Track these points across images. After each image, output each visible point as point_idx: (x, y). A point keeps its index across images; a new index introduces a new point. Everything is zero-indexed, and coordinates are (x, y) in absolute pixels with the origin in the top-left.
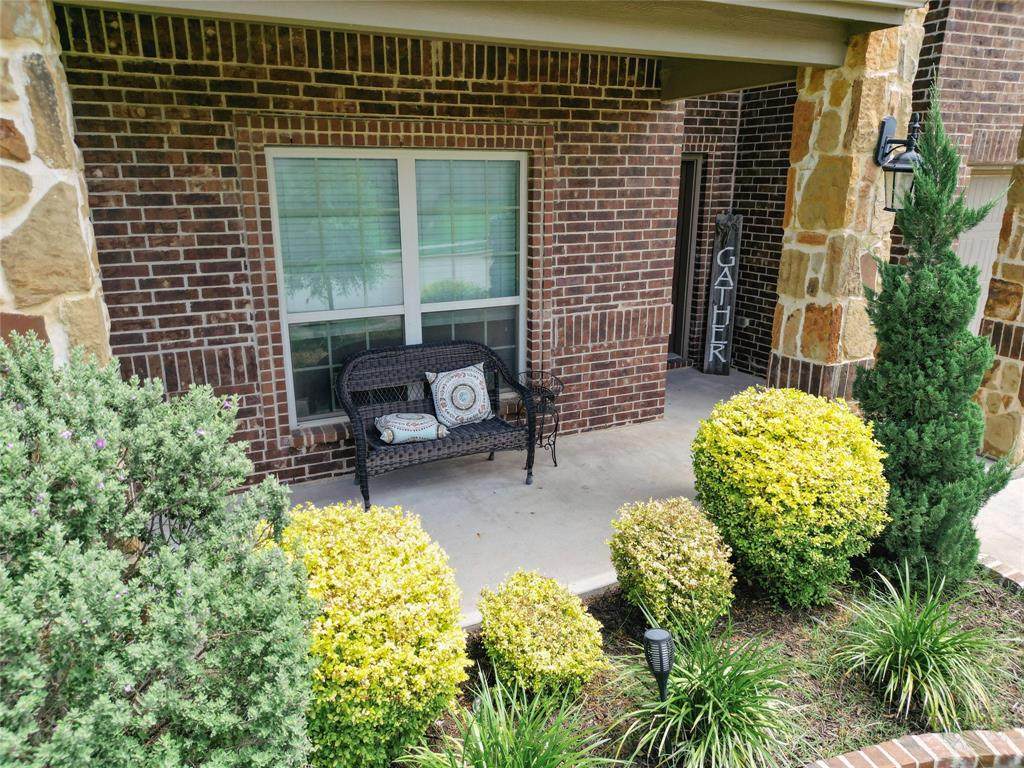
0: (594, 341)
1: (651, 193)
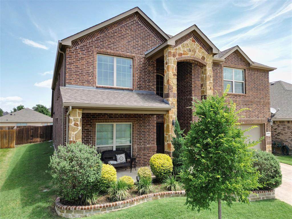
0: (143, 151)
1: (151, 128)
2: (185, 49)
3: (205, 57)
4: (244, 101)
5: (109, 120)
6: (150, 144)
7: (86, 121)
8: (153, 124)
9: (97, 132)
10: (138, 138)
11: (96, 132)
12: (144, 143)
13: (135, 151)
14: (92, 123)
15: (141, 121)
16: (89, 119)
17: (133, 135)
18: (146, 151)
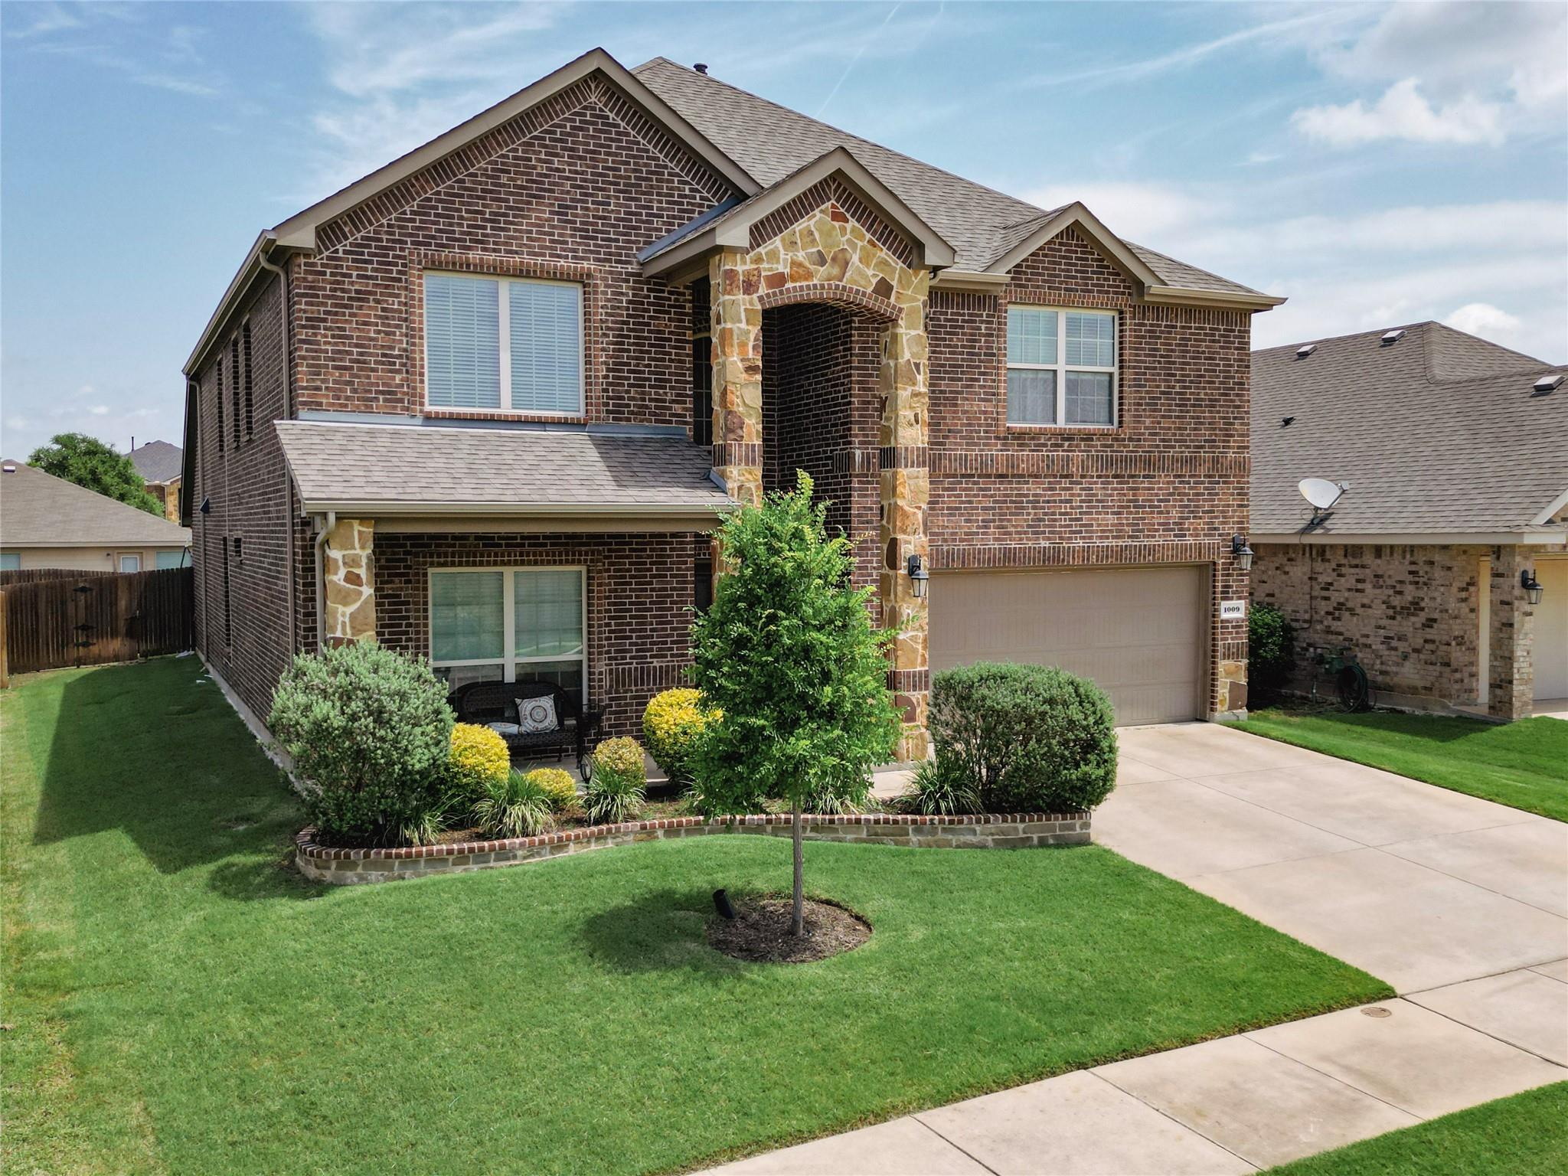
0: (636, 685)
1: (672, 589)
2: (801, 256)
3: (894, 283)
4: (1110, 462)
5: (482, 556)
6: (666, 656)
7: (387, 560)
8: (678, 569)
9: (434, 605)
10: (610, 632)
11: (430, 607)
12: (637, 651)
13: (600, 687)
14: (410, 567)
15: (627, 557)
16: (398, 553)
17: (589, 619)
18: (648, 684)
